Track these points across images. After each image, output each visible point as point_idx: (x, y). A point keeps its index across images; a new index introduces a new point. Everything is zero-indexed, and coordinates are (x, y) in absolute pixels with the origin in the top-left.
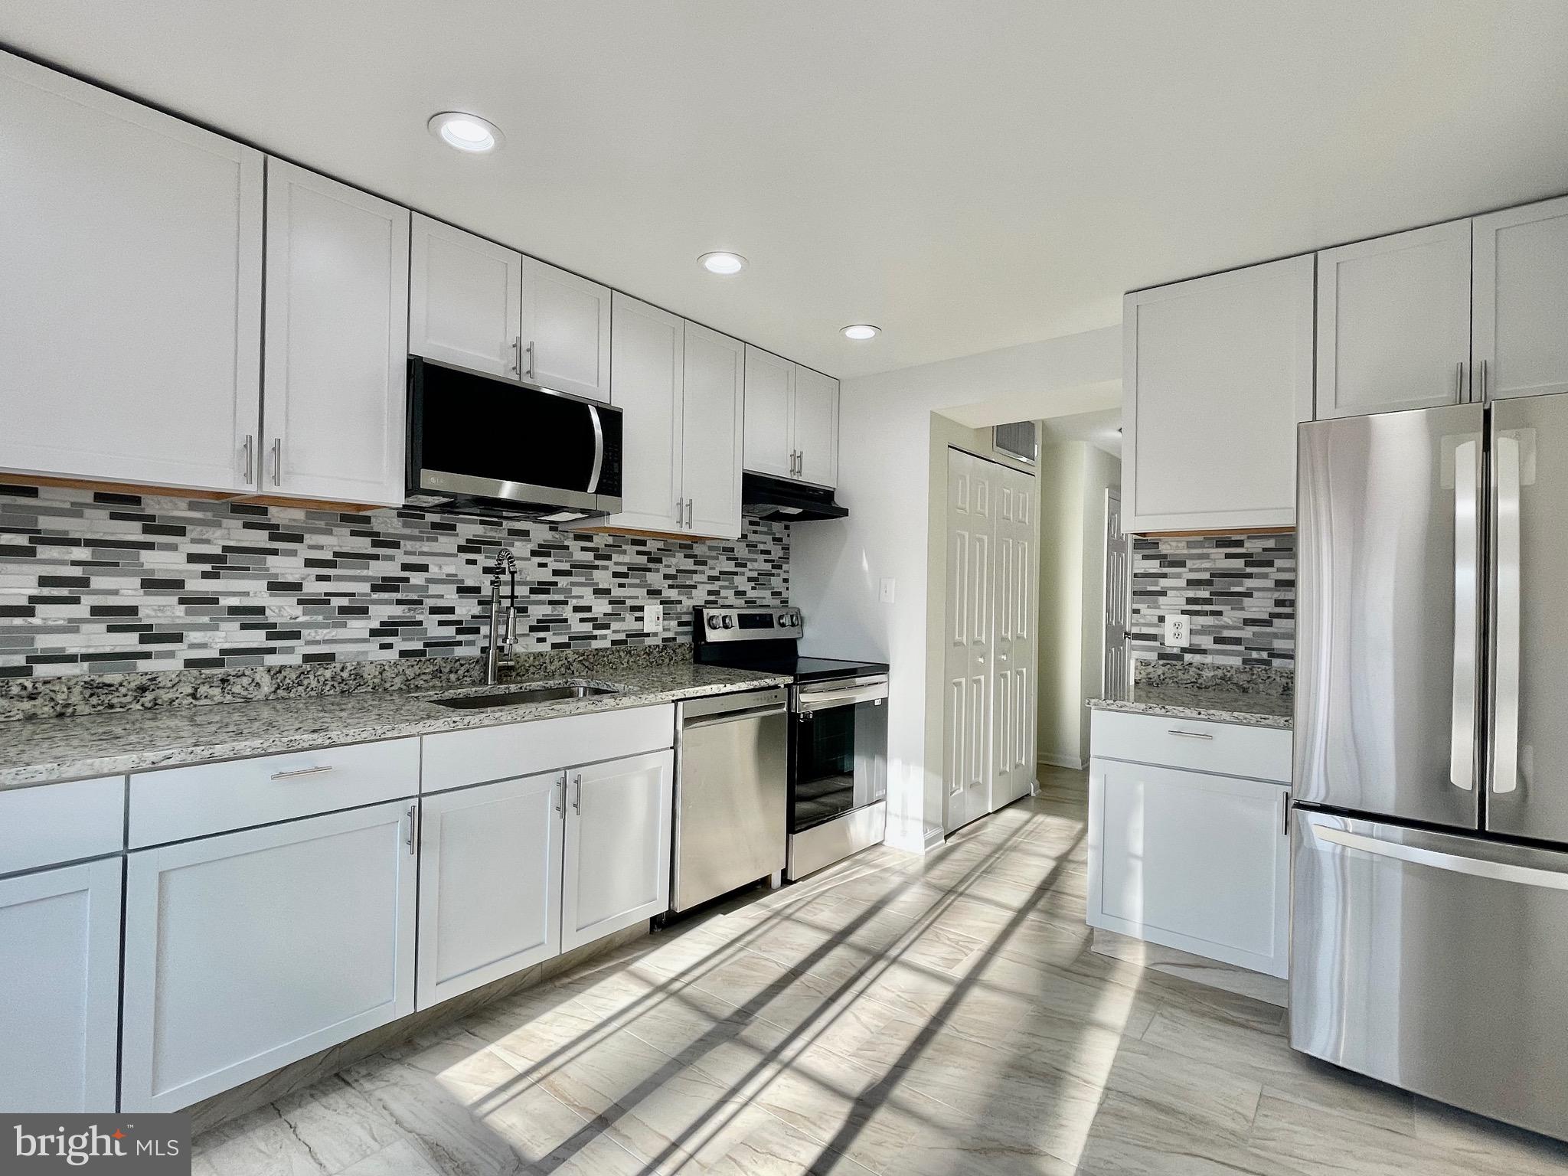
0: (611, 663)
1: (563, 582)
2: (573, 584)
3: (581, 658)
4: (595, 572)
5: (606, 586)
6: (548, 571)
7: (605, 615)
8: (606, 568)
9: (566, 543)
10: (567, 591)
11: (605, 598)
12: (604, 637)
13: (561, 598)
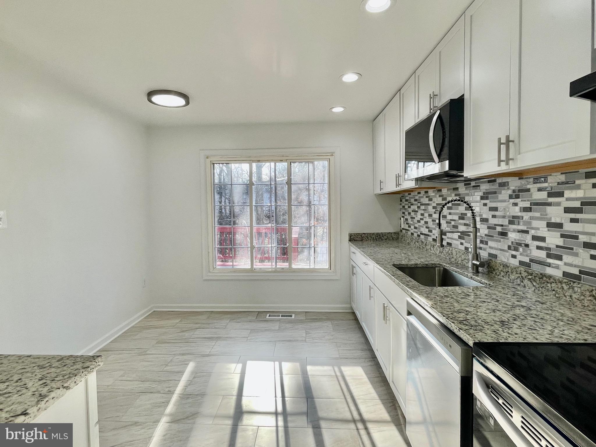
0: (554, 290)
1: (526, 216)
2: (532, 218)
3: (530, 277)
4: (548, 208)
5: (558, 221)
6: (517, 209)
7: (557, 246)
8: (558, 204)
9: (528, 187)
10: (528, 223)
11: (558, 231)
12: (557, 267)
13: (524, 228)
